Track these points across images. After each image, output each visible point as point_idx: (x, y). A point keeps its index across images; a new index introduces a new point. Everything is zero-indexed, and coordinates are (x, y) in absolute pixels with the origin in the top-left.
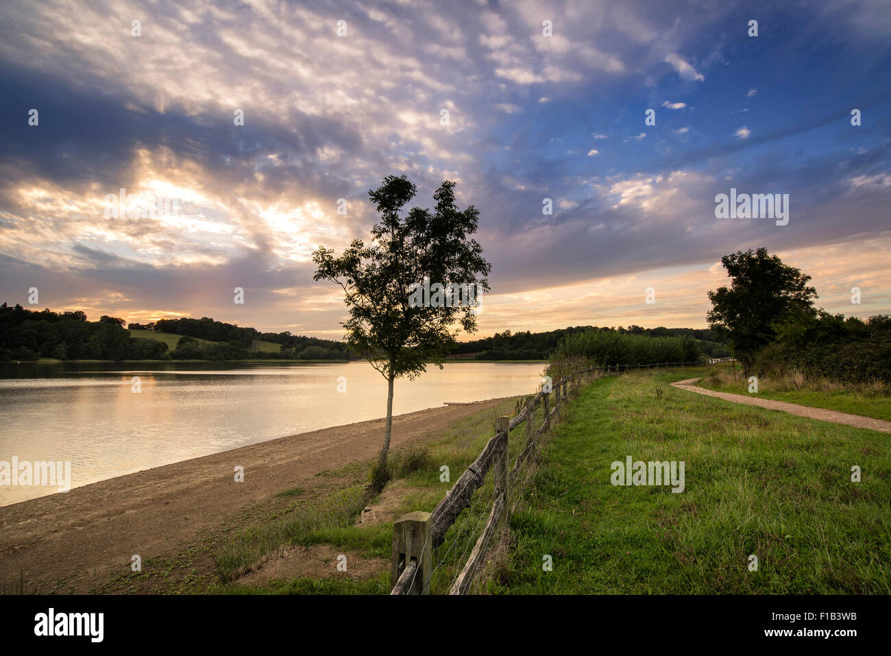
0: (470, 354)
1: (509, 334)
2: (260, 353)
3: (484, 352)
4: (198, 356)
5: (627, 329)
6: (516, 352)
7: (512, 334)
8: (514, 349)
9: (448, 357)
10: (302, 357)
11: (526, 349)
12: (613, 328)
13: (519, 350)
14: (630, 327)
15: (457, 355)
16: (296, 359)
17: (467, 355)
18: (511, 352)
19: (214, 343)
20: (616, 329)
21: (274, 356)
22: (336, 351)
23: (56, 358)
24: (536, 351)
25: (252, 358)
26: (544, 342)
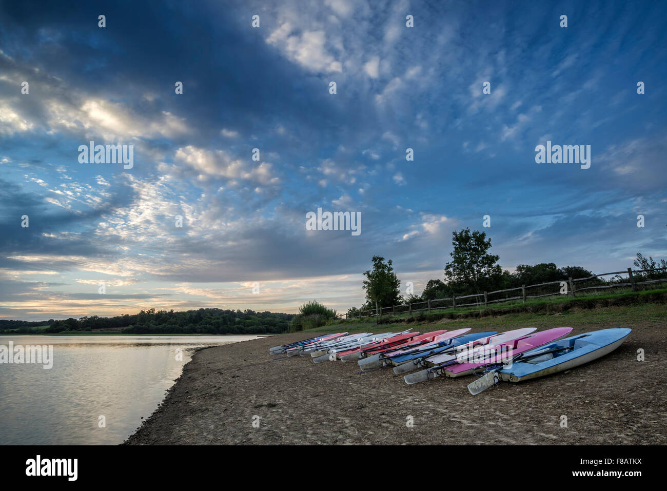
0: (116, 329)
1: (153, 312)
3: (131, 327)
5: (243, 312)
6: (160, 327)
7: (156, 312)
8: (160, 324)
9: (94, 331)
11: (169, 324)
12: (233, 311)
13: (163, 325)
14: (245, 311)
15: (102, 329)
17: (113, 329)
18: (156, 327)
20: (236, 311)
24: (178, 326)
26: (185, 319)
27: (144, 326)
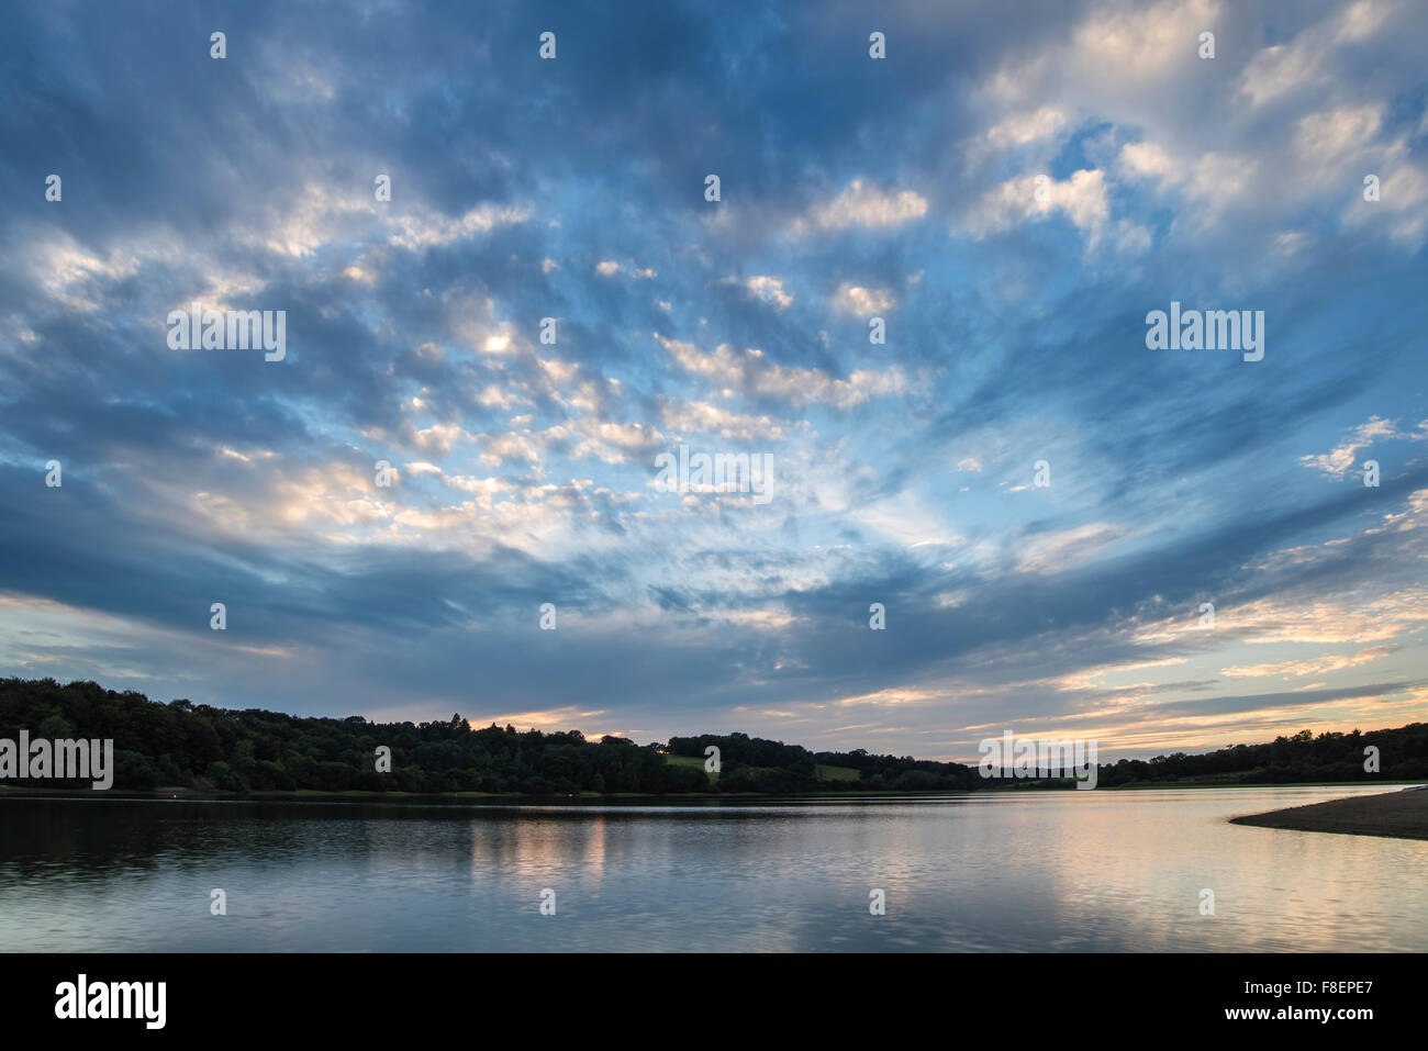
0: (1225, 775)
1: (1307, 737)
2: (835, 781)
3: (1258, 770)
4: (752, 787)
6: (1331, 767)
7: (1314, 736)
8: (1327, 762)
10: (899, 788)
13: (1336, 764)
16: (891, 790)
19: (771, 769)
21: (854, 786)
22: (952, 777)
23: (597, 791)
25: (824, 790)
27: (1288, 767)
